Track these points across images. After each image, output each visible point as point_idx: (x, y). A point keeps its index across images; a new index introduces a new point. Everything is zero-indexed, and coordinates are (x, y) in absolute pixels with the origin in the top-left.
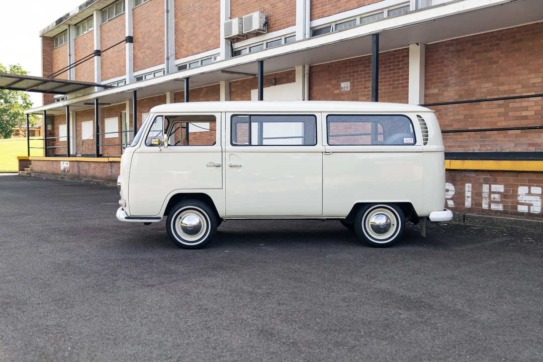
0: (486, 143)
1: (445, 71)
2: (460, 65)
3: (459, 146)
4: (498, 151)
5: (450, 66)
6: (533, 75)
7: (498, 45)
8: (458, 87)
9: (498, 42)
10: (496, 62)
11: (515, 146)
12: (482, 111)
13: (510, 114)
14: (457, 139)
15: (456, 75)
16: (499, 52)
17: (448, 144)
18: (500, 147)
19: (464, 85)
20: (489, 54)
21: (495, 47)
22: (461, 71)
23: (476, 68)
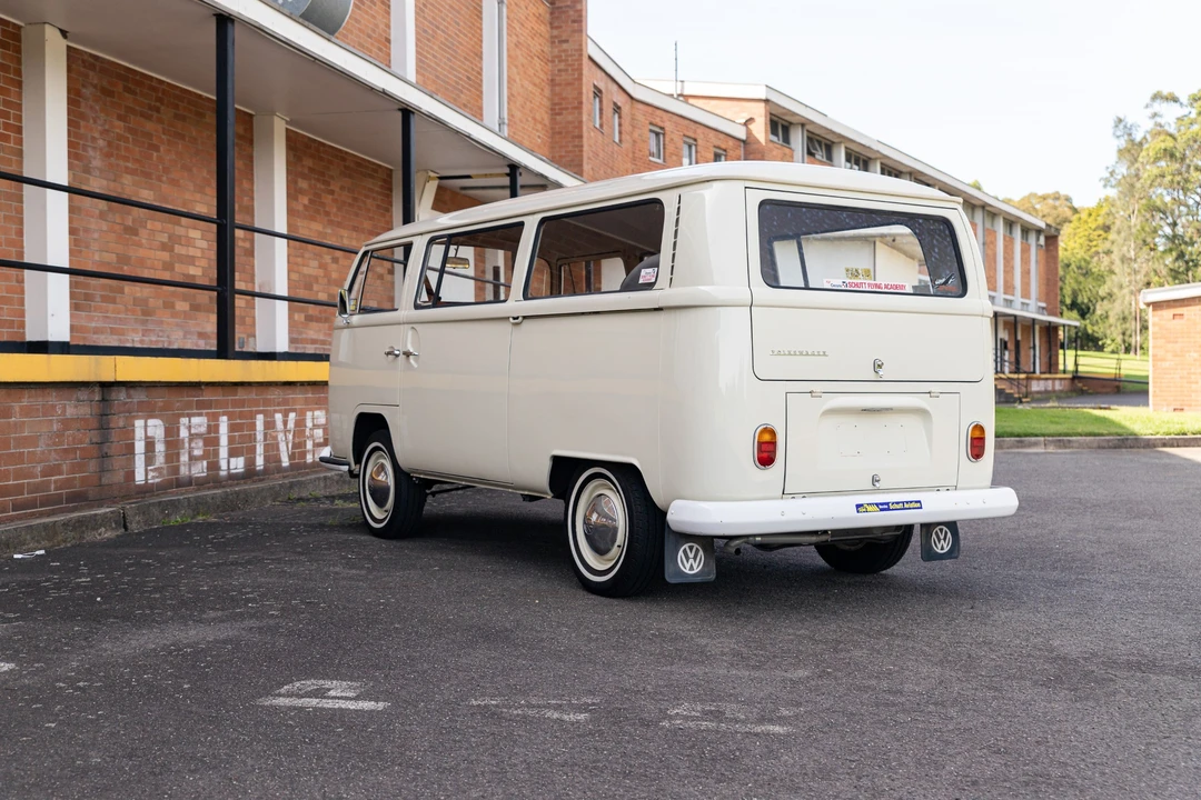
0: (150, 327)
1: (82, 131)
2: (107, 127)
3: (113, 331)
4: (166, 346)
5: (91, 121)
6: (198, 196)
7: (158, 110)
8: (105, 182)
9: (158, 104)
10: (157, 149)
11: (185, 337)
12: (141, 253)
13: (178, 267)
14: (107, 312)
15: (101, 149)
16: (160, 127)
17: (93, 325)
18: (168, 337)
19: (115, 181)
20: (149, 126)
21: (155, 114)
22: (110, 144)
23: (131, 146)
